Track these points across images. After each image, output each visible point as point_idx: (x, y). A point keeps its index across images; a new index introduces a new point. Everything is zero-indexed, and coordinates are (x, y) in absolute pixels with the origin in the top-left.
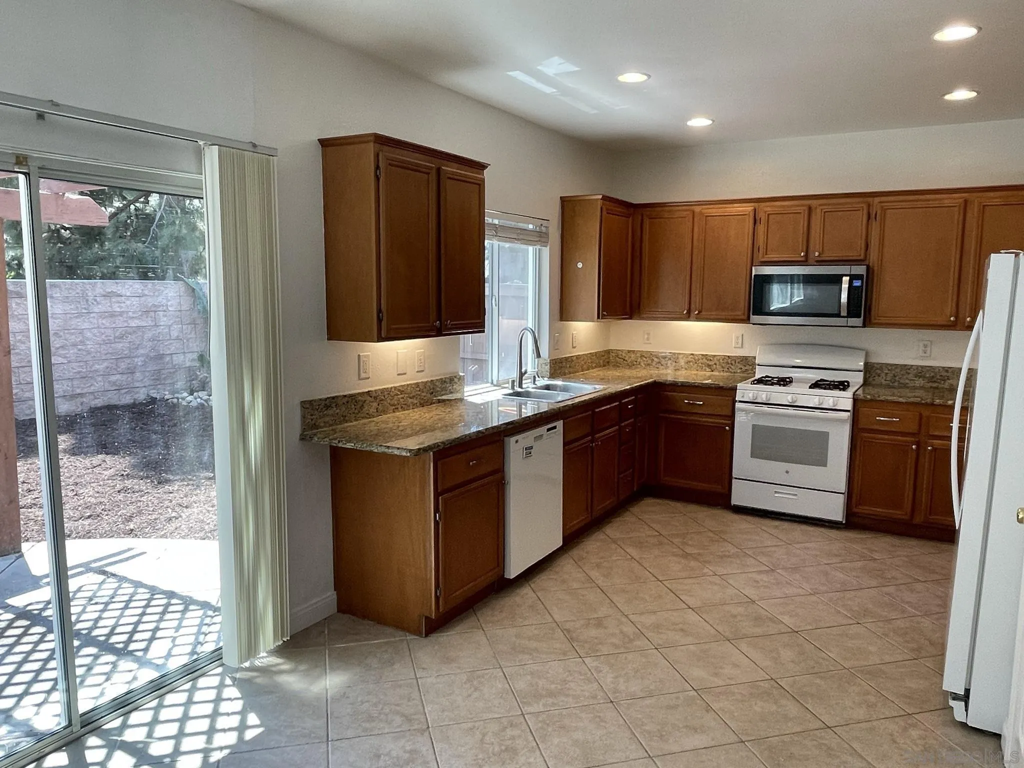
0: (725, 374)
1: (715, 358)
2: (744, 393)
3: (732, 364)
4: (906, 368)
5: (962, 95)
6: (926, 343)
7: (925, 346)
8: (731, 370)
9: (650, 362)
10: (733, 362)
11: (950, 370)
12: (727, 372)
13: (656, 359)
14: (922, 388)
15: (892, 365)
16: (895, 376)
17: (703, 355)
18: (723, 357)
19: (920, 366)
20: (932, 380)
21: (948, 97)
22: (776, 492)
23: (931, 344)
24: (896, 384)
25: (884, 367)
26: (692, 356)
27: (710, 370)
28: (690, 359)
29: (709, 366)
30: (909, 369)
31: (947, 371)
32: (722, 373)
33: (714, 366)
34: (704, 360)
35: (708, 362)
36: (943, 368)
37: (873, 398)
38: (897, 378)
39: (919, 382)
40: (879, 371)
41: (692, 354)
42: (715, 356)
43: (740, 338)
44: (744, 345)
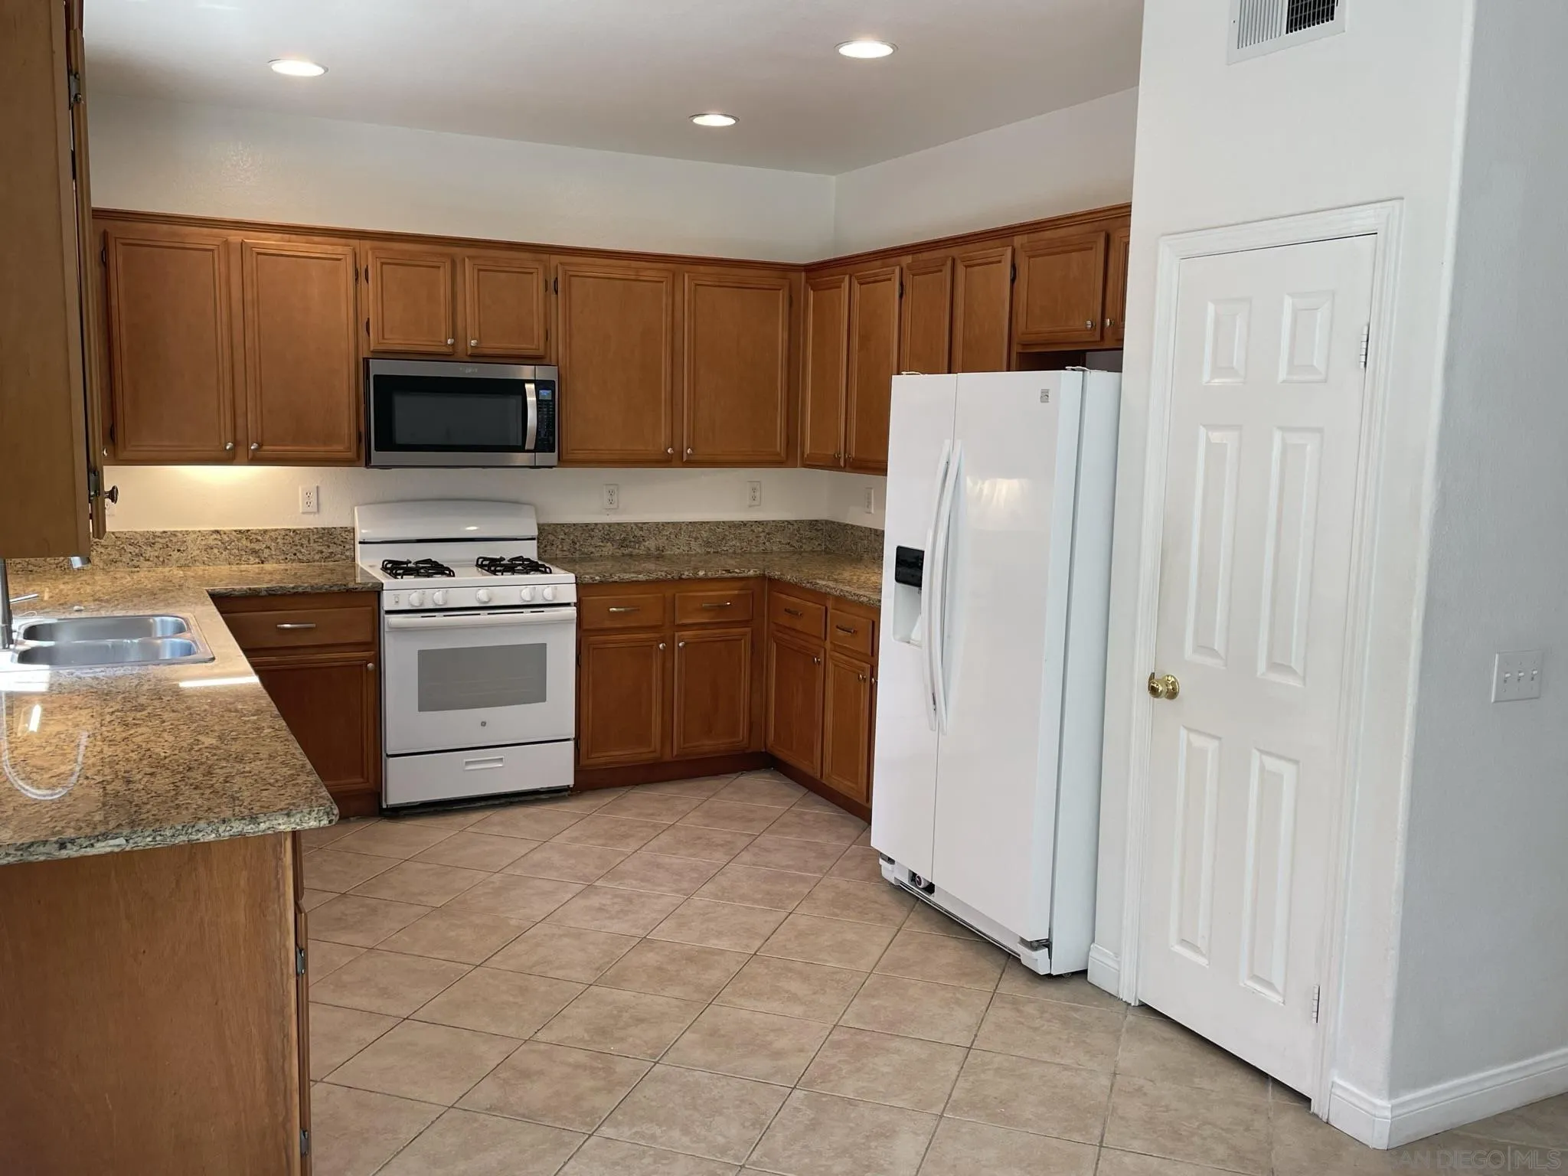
0: (289, 566)
1: (267, 537)
2: (397, 596)
3: (302, 545)
4: (588, 529)
5: (715, 120)
6: (612, 488)
7: (611, 493)
8: (301, 557)
9: (115, 555)
10: (305, 542)
11: (645, 527)
12: (293, 561)
13: (130, 549)
14: (613, 557)
15: (569, 526)
16: (574, 543)
17: (240, 532)
18: (283, 533)
19: (607, 524)
20: (623, 543)
21: (699, 121)
22: (467, 763)
23: (618, 490)
24: (577, 555)
25: (559, 530)
26: (215, 536)
27: (257, 560)
28: (211, 542)
29: (255, 552)
30: (593, 530)
31: (641, 529)
32: (283, 566)
33: (267, 551)
34: (244, 542)
35: (253, 546)
36: (636, 524)
37: (603, 579)
38: (577, 546)
39: (609, 549)
40: (551, 537)
41: (217, 532)
42: (265, 531)
43: (314, 495)
44: (322, 507)
